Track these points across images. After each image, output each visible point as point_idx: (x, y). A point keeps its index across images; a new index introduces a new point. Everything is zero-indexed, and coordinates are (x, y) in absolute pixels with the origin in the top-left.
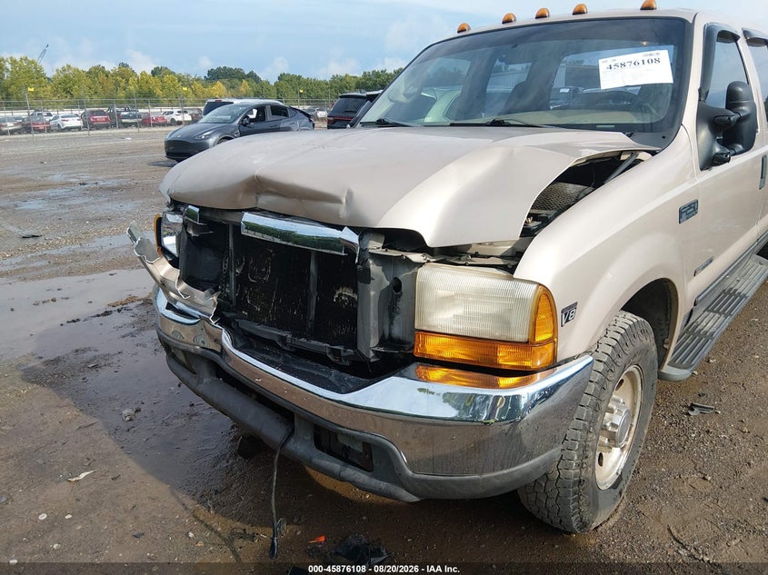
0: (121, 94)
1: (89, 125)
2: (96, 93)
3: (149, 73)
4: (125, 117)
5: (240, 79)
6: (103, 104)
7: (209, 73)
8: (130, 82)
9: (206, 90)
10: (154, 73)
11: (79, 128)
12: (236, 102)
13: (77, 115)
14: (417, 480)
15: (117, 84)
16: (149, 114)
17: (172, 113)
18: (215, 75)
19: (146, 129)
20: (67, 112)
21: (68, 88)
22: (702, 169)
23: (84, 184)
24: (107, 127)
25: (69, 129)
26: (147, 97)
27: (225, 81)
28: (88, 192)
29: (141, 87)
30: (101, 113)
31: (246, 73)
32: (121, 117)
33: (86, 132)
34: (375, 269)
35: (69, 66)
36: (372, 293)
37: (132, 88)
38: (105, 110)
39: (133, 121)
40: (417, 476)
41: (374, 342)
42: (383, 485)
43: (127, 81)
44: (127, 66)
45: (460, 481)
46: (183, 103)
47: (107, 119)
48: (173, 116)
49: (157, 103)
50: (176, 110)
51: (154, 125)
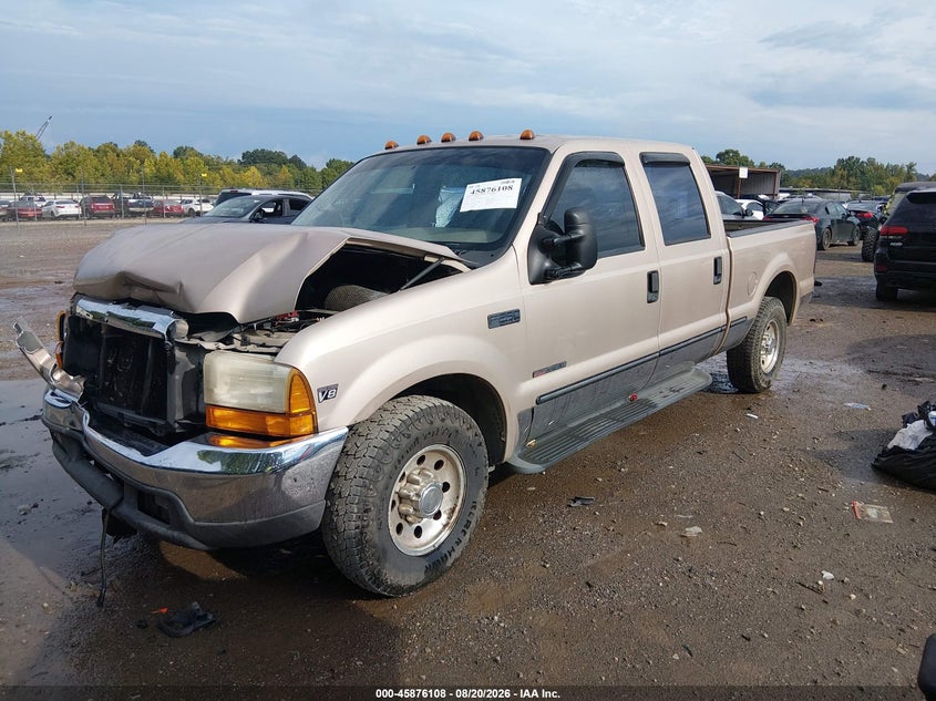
0: (134, 177)
1: (89, 212)
2: (103, 175)
3: (170, 154)
4: (133, 205)
5: (280, 165)
6: (110, 190)
7: (244, 156)
8: (146, 164)
9: (238, 176)
10: (176, 154)
11: (76, 217)
12: (255, 193)
13: (75, 202)
14: (198, 526)
15: (129, 166)
16: (162, 202)
17: (191, 202)
18: (251, 158)
19: (158, 220)
20: (66, 197)
21: (69, 169)
22: (532, 283)
23: (60, 283)
24: (111, 216)
25: (65, 217)
26: (166, 182)
27: (262, 166)
28: (61, 292)
29: (158, 170)
30: (104, 199)
31: (289, 157)
32: (128, 205)
33: (83, 222)
34: (179, 354)
35: (73, 144)
36: (177, 377)
37: (147, 170)
38: (110, 196)
39: (142, 209)
40: (197, 523)
41: (179, 415)
42: (176, 534)
43: (143, 162)
44: (145, 144)
45: (229, 526)
46: (207, 190)
47: (111, 207)
48: (192, 206)
49: (176, 190)
50: (195, 199)
51: (168, 216)
